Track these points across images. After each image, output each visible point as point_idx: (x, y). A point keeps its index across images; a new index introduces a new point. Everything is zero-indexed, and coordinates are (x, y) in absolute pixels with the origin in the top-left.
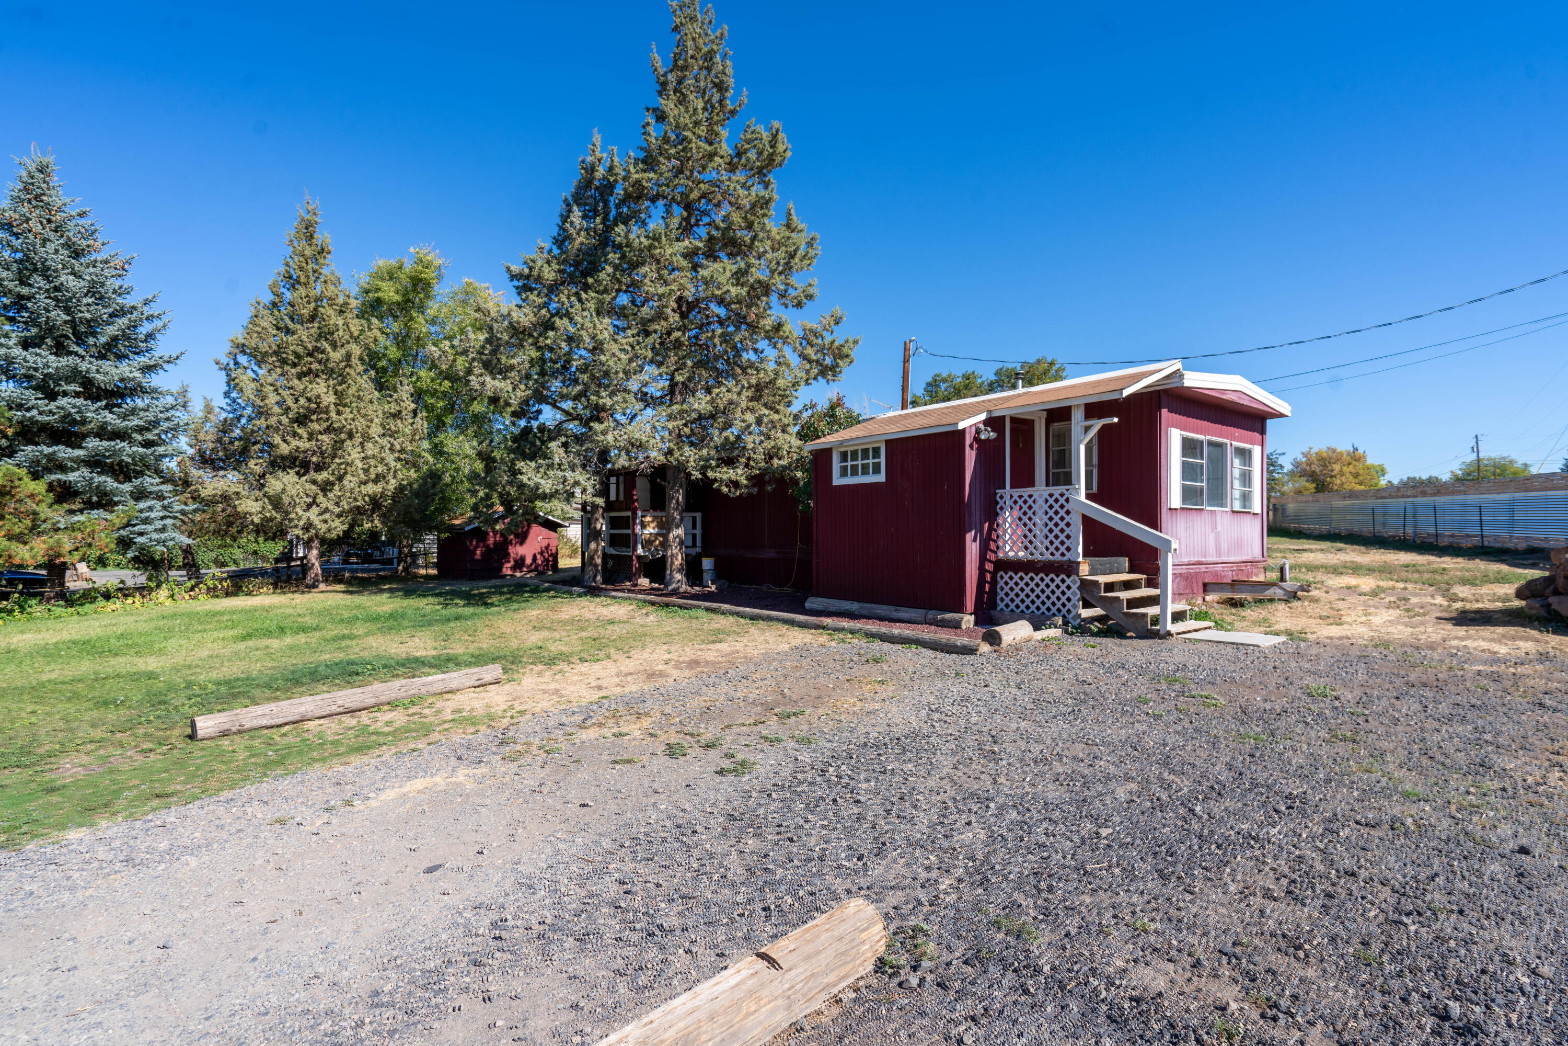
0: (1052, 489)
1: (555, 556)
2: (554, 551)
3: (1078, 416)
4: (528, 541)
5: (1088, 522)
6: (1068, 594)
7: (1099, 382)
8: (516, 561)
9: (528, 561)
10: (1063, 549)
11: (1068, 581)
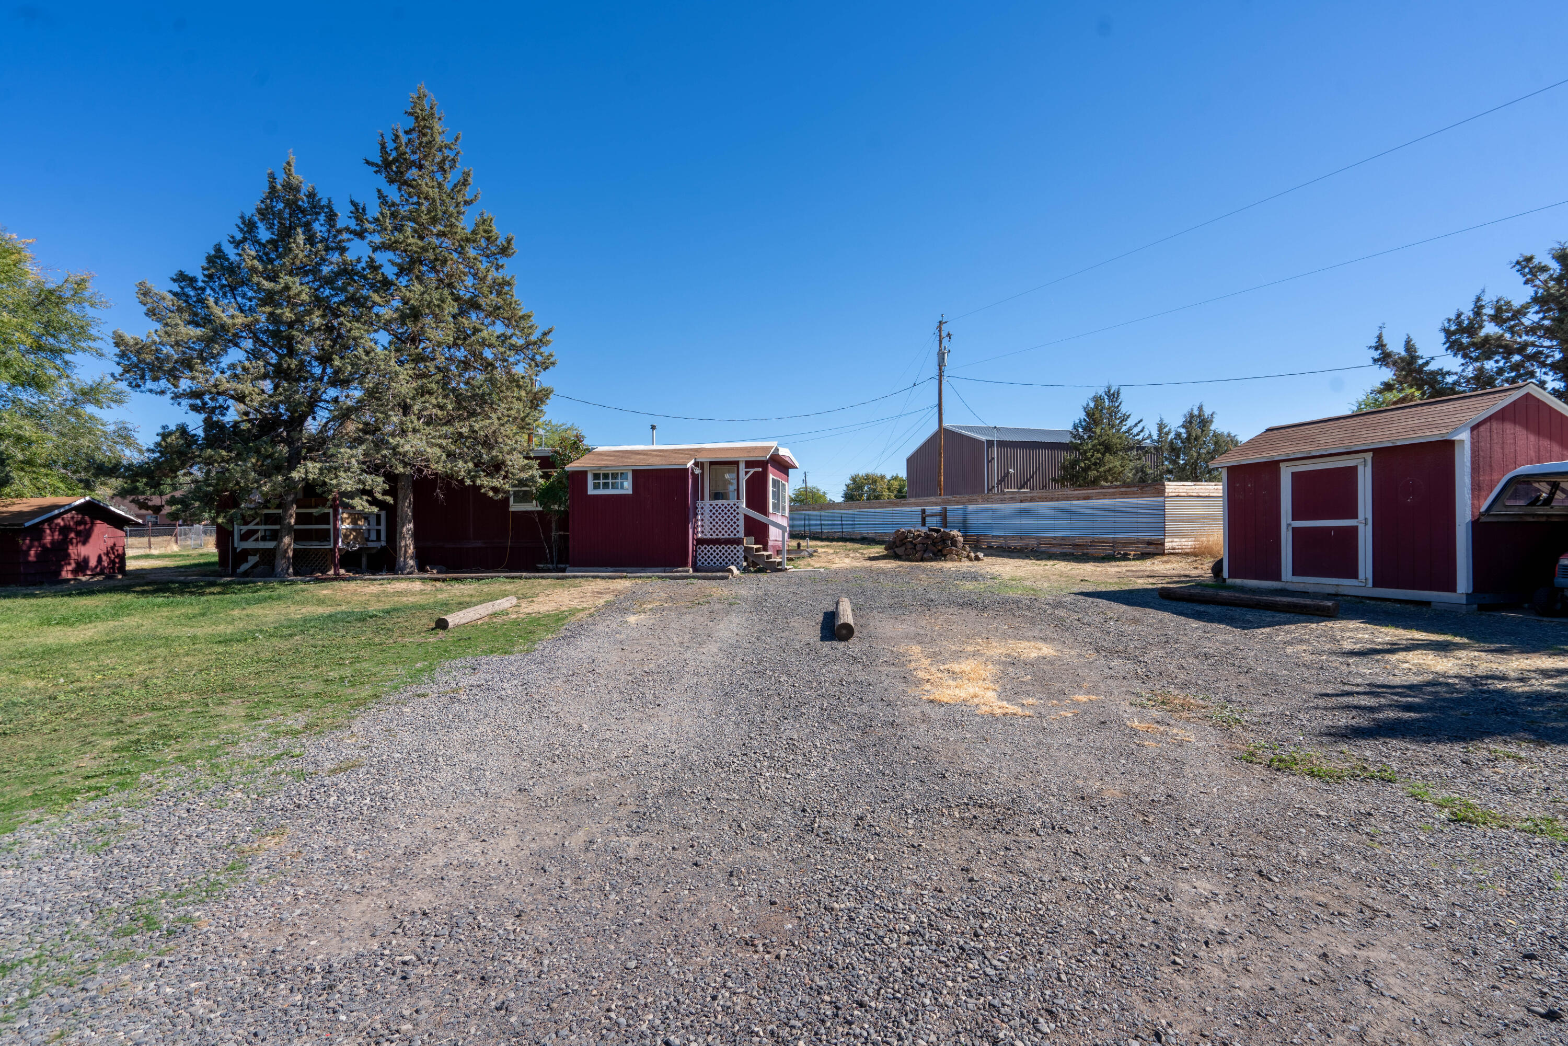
0: (712, 502)
1: (122, 558)
2: (120, 552)
3: (742, 466)
4: (92, 540)
5: (747, 518)
6: (738, 554)
7: (755, 448)
8: (78, 563)
9: (93, 563)
10: (735, 532)
11: (738, 548)
